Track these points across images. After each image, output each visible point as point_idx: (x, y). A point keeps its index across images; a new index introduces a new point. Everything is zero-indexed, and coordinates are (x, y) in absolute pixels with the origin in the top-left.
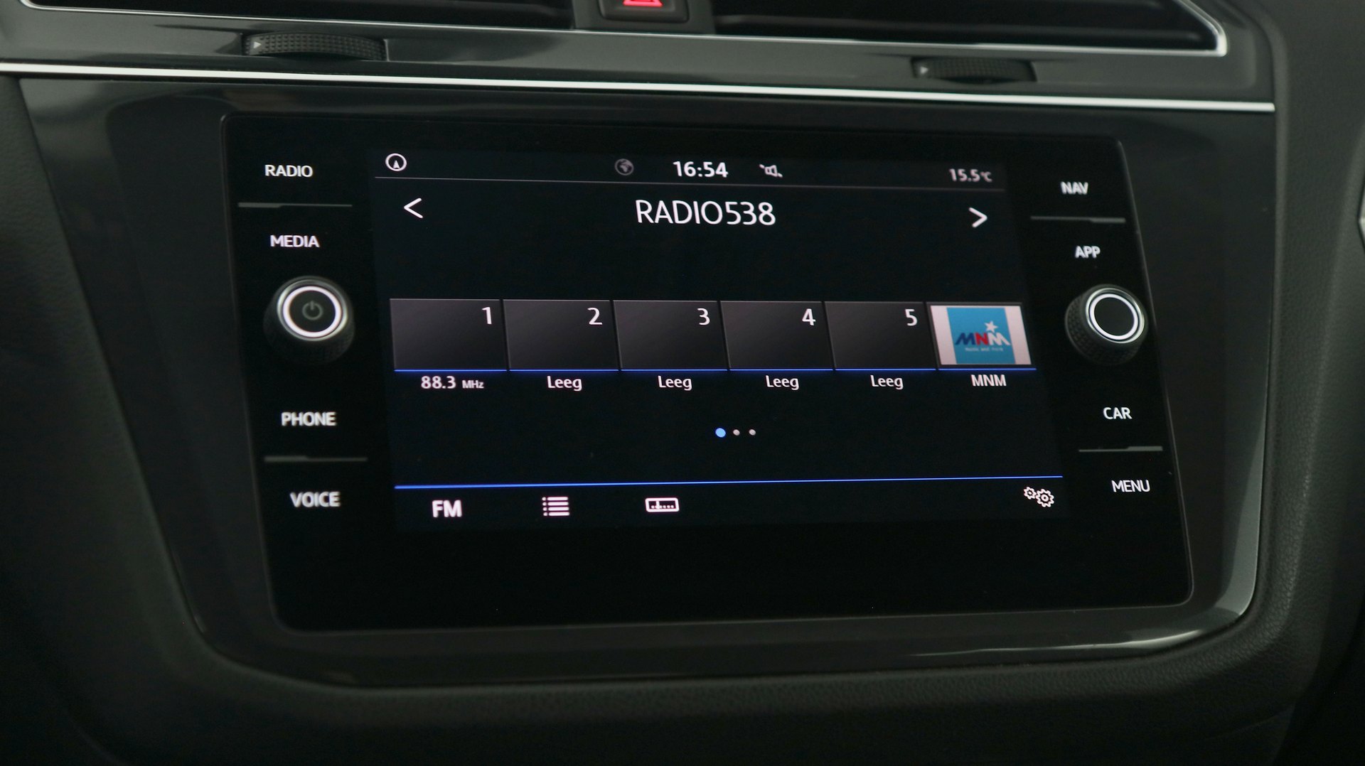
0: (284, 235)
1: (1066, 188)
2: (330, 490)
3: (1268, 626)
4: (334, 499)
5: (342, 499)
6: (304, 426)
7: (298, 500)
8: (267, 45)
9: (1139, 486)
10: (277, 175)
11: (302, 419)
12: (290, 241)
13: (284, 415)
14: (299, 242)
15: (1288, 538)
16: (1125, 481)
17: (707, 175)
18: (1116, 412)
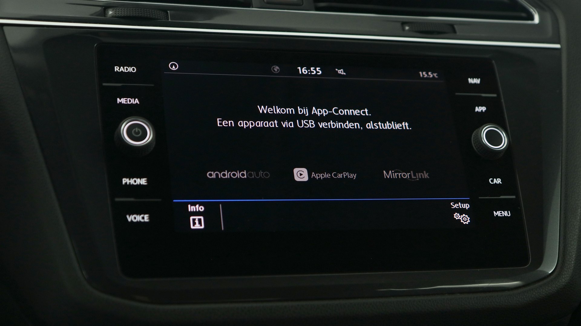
0: (123, 98)
1: (471, 81)
2: (145, 214)
3: (564, 277)
4: (146, 218)
5: (150, 218)
6: (133, 185)
7: (130, 218)
8: (115, 13)
9: (505, 214)
10: (120, 71)
11: (132, 181)
12: (126, 101)
13: (124, 179)
14: (130, 101)
15: (571, 237)
16: (499, 212)
17: (312, 73)
18: (495, 181)
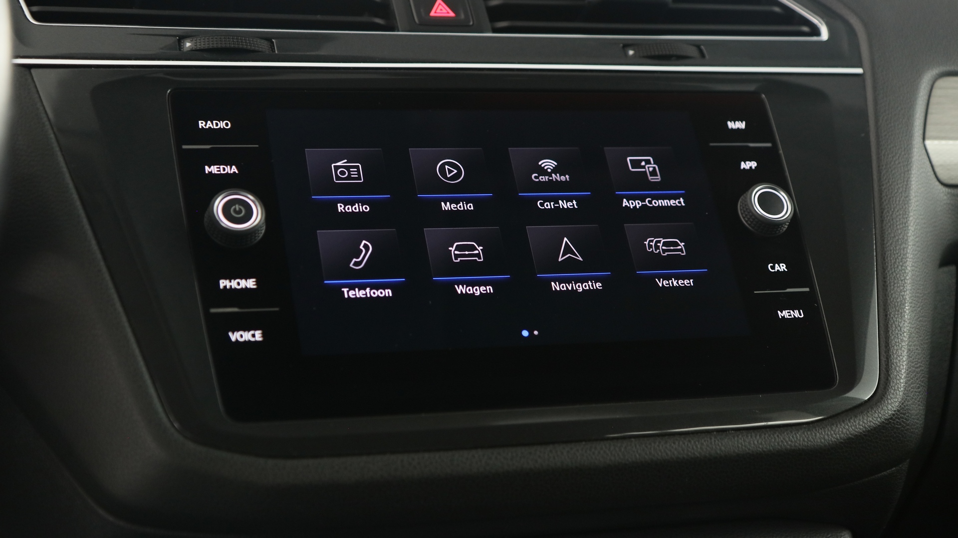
0: (214, 165)
1: (731, 125)
2: (255, 330)
3: (890, 402)
4: (258, 336)
5: (264, 335)
6: (235, 289)
7: (234, 336)
8: (195, 44)
9: (796, 314)
10: (207, 127)
11: (234, 284)
12: (219, 169)
13: (221, 281)
14: (224, 169)
15: (897, 344)
16: (786, 311)
18: (777, 267)
